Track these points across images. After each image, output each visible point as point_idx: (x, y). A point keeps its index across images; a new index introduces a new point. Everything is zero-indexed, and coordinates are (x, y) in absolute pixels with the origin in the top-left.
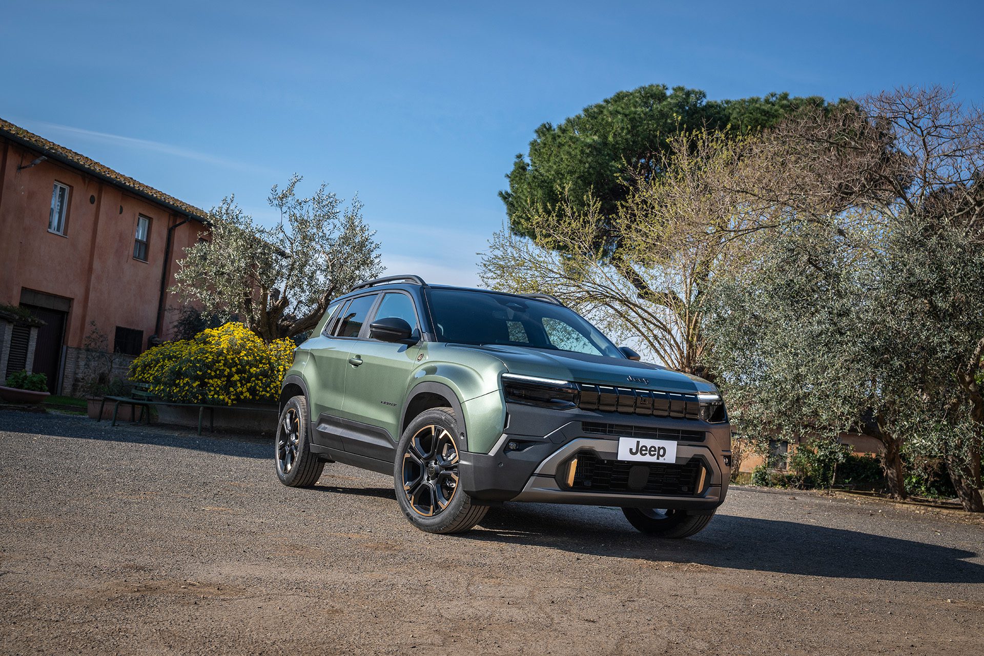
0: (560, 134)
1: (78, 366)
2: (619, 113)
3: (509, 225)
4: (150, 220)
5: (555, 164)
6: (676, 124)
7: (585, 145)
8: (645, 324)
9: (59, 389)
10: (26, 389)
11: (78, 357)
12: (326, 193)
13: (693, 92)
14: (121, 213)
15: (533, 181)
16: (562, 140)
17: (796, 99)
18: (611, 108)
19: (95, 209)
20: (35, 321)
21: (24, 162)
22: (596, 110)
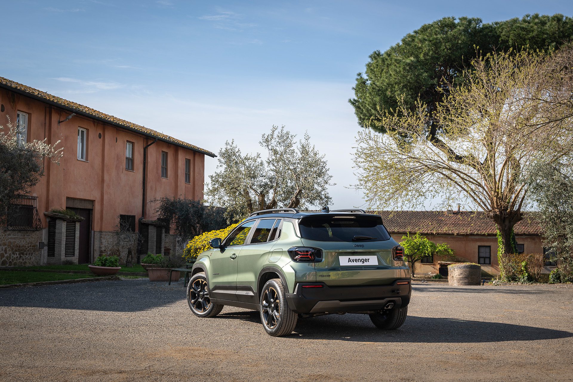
0: (387, 57)
1: (102, 242)
2: (426, 40)
3: (358, 121)
4: (133, 143)
5: (386, 78)
6: (476, 51)
7: (406, 65)
8: (465, 183)
9: (92, 258)
10: (108, 266)
11: (101, 237)
12: (285, 132)
13: (473, 19)
14: (116, 142)
15: (373, 91)
16: (389, 62)
17: (544, 17)
18: (420, 37)
19: (102, 141)
20: (78, 218)
21: (61, 118)
22: (410, 39)
